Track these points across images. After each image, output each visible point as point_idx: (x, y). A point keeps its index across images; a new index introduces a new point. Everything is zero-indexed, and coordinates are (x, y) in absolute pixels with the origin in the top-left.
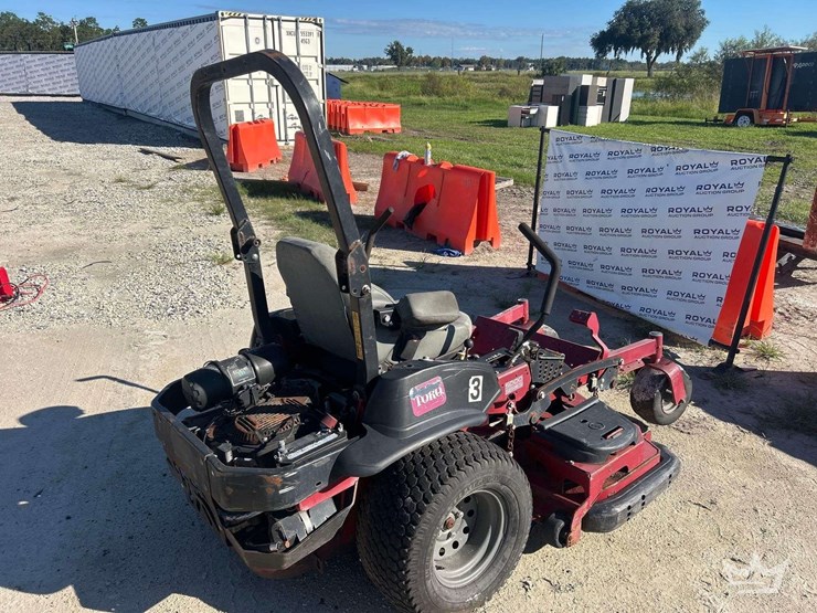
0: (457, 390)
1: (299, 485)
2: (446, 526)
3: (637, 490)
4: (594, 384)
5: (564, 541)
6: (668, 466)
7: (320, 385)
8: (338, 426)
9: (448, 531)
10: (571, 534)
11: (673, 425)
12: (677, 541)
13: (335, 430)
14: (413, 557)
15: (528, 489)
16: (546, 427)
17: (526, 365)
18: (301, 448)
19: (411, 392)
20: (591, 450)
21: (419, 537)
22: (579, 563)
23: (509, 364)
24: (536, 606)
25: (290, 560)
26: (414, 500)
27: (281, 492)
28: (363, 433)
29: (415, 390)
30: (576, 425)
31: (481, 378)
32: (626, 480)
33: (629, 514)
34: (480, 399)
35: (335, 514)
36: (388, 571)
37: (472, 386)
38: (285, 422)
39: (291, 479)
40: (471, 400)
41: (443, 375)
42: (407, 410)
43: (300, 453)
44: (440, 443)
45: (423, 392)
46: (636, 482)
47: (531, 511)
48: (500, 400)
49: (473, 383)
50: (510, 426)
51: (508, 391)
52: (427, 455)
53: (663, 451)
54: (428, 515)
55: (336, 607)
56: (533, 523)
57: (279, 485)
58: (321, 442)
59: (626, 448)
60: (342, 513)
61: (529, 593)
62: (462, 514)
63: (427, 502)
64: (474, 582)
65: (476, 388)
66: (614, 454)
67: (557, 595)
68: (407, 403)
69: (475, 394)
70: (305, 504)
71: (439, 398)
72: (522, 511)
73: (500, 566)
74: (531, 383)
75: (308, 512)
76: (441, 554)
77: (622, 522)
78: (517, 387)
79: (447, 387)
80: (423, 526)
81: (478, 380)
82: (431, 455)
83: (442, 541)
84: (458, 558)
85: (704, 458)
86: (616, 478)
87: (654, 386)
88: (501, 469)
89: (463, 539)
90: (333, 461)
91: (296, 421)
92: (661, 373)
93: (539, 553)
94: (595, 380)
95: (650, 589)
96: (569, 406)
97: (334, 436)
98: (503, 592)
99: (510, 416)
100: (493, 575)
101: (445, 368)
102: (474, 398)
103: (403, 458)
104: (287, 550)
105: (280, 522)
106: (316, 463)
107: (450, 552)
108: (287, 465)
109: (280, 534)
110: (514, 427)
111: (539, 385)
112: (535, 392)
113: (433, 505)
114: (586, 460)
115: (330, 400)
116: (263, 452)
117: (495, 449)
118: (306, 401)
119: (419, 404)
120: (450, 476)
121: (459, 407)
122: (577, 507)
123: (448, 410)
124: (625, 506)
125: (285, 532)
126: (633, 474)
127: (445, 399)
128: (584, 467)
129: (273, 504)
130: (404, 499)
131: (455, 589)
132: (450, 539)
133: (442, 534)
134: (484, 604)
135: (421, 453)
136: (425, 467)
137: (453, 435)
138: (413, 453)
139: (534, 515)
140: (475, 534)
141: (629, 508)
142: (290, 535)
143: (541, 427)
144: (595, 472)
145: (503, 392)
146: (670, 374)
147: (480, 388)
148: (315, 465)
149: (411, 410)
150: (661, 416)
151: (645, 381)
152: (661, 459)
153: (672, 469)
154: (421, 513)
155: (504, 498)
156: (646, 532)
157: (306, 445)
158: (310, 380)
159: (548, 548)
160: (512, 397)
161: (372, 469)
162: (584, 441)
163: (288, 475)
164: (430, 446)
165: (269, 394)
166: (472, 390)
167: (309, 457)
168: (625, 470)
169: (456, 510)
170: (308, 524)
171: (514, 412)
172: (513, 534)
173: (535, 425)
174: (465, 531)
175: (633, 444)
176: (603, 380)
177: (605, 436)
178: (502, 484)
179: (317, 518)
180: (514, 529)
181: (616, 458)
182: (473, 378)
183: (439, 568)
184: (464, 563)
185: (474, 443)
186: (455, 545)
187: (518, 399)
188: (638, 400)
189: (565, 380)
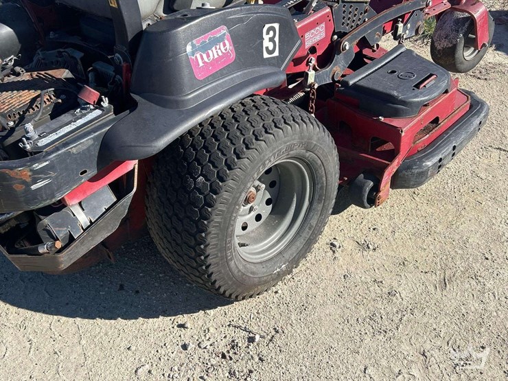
0: (247, 43)
1: (57, 177)
2: (247, 201)
3: (448, 141)
4: (400, 31)
5: (372, 201)
6: (479, 112)
7: (82, 54)
8: (100, 100)
9: (249, 206)
10: (380, 194)
11: (470, 73)
12: (481, 187)
13: (98, 105)
14: (212, 240)
15: (335, 152)
16: (351, 83)
17: (328, 10)
18: (55, 131)
19: (189, 48)
20: (403, 103)
21: (216, 219)
22: (385, 220)
23: (308, 10)
24: (345, 267)
25: (66, 260)
26: (207, 180)
27: (34, 187)
28: (133, 106)
29: (193, 46)
30: (384, 77)
31: (276, 26)
32: (436, 131)
33: (440, 167)
34: (276, 54)
35: (115, 203)
36: (185, 257)
37: (266, 37)
38: (34, 100)
39: (42, 171)
40: (266, 55)
41: (229, 23)
42: (185, 72)
43: (53, 137)
44: (232, 110)
45: (205, 48)
46: (446, 132)
47: (338, 176)
48: (299, 54)
49: (268, 33)
50: (311, 86)
51: (308, 44)
52: (219, 125)
53: (472, 97)
54: (225, 195)
55: (137, 292)
56: (340, 187)
57: (29, 180)
58: (80, 122)
59: (439, 97)
60: (123, 201)
61: (337, 255)
62: (263, 186)
63: (222, 180)
64: (280, 253)
65: (272, 40)
66: (426, 105)
67: (365, 253)
68: (184, 63)
69: (271, 48)
70: (72, 196)
71: (225, 55)
72: (329, 176)
73: (306, 234)
74: (334, 33)
75: (80, 204)
76: (244, 228)
77: (432, 176)
78: (318, 38)
79: (235, 40)
80: (220, 207)
81: (273, 29)
82: (224, 126)
83: (244, 216)
84: (262, 230)
85: (502, 102)
86: (427, 130)
87: (458, 31)
88: (306, 134)
89: (266, 211)
90: (98, 145)
91: (49, 98)
92: (467, 15)
93: (345, 213)
94: (401, 25)
95: (457, 237)
96: (371, 59)
97: (98, 112)
98: (310, 257)
99: (312, 74)
100: (300, 243)
101: (230, 14)
102: (270, 52)
103: (190, 132)
104: (60, 251)
105: (46, 221)
106: (74, 149)
107: (253, 225)
108: (37, 153)
109: (49, 233)
110: (316, 86)
111: (342, 35)
112: (338, 43)
113: (230, 183)
114: (396, 114)
115: (94, 70)
116: (11, 140)
117: (298, 112)
118: (64, 74)
119: (201, 64)
120: (248, 148)
121: (253, 65)
122: (388, 165)
123: (239, 69)
124: (436, 159)
125: (54, 230)
126: (443, 124)
127: (233, 56)
128: (395, 122)
129: (28, 202)
130: (195, 179)
131: (261, 263)
132: (252, 213)
133: (244, 209)
134: (291, 272)
135: (211, 125)
136: (217, 140)
137: (248, 100)
138: (201, 124)
139: (341, 178)
140: (278, 205)
141: (440, 160)
142: (62, 233)
143: (345, 84)
144: (407, 126)
145: (303, 44)
146: (476, 16)
147: (277, 39)
148: (74, 150)
149: (191, 72)
150: (462, 63)
151: (449, 24)
152: (471, 107)
153: (482, 115)
154: (216, 193)
155: (309, 166)
156: (450, 181)
157: (61, 127)
158: (69, 50)
159: (353, 209)
160: (313, 50)
161: (149, 149)
162: (395, 93)
163: (37, 166)
164: (221, 115)
165: (18, 69)
166: (267, 43)
167: (65, 142)
168: (436, 121)
169: (257, 183)
170: (83, 219)
171: (314, 69)
172: (320, 200)
173: (339, 82)
174: (268, 202)
175: (446, 92)
176: (409, 25)
177: (417, 86)
178: (307, 151)
179: (93, 210)
180: (320, 196)
181: (429, 109)
182: (267, 26)
183: (242, 245)
184: (269, 235)
185: (273, 107)
186: (258, 218)
187: (319, 52)
188: (439, 48)
189: (370, 27)
